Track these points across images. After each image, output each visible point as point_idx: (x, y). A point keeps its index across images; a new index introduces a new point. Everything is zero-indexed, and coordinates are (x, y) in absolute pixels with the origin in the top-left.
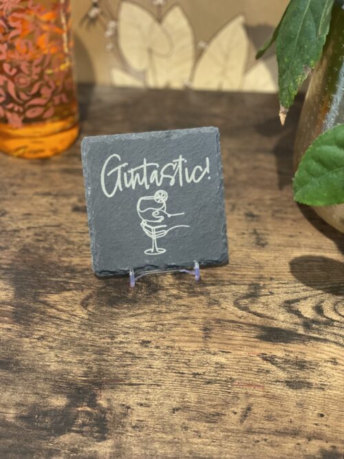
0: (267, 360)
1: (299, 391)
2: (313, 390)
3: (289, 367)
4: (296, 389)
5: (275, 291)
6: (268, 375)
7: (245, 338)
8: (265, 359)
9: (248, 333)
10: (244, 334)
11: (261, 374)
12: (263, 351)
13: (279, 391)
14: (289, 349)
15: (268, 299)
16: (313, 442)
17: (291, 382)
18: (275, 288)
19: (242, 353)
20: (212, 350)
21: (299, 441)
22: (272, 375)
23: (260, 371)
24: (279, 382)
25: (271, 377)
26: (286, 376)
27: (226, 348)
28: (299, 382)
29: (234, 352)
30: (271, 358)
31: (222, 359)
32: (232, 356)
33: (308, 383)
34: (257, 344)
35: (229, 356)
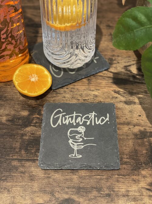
0: (116, 93)
1: (130, 106)
2: (136, 105)
3: (126, 95)
4: (129, 105)
5: (120, 61)
6: (117, 99)
7: (106, 83)
8: (115, 92)
9: (108, 81)
10: (106, 81)
11: (114, 99)
12: (114, 89)
13: (122, 106)
14: (126, 87)
15: (117, 65)
16: (136, 127)
17: (127, 102)
18: (119, 60)
19: (105, 90)
20: (92, 89)
21: (130, 127)
22: (118, 99)
23: (113, 98)
24: (121, 102)
25: (118, 100)
26: (124, 99)
27: (98, 88)
28: (130, 102)
29: (101, 90)
30: (118, 91)
31: (96, 93)
32: (101, 92)
33: (134, 102)
34: (112, 86)
35: (99, 91)
